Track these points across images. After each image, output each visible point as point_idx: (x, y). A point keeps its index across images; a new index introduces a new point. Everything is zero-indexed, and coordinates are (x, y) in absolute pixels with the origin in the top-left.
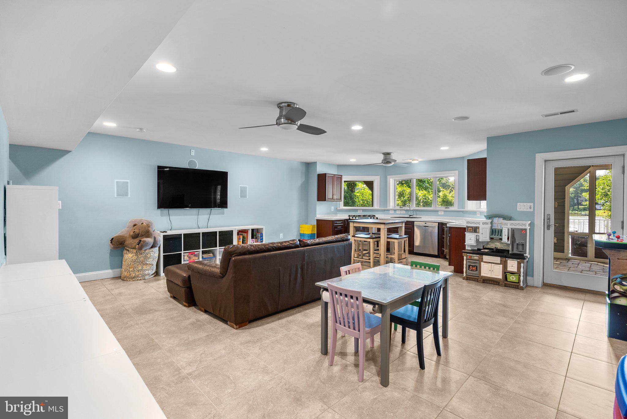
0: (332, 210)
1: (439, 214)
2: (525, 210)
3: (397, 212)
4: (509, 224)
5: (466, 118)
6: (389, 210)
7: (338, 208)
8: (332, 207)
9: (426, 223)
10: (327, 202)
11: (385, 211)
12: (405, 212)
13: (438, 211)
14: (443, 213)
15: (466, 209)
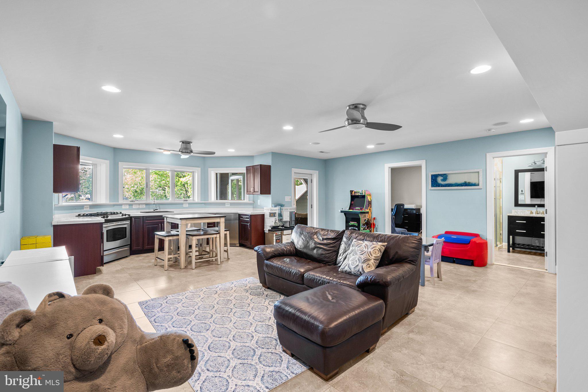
1: (184, 206)
2: (288, 200)
3: (134, 207)
4: (289, 209)
5: (318, 143)
6: (121, 205)
11: (115, 206)
12: (144, 206)
13: (182, 204)
14: (187, 206)
15: (209, 201)
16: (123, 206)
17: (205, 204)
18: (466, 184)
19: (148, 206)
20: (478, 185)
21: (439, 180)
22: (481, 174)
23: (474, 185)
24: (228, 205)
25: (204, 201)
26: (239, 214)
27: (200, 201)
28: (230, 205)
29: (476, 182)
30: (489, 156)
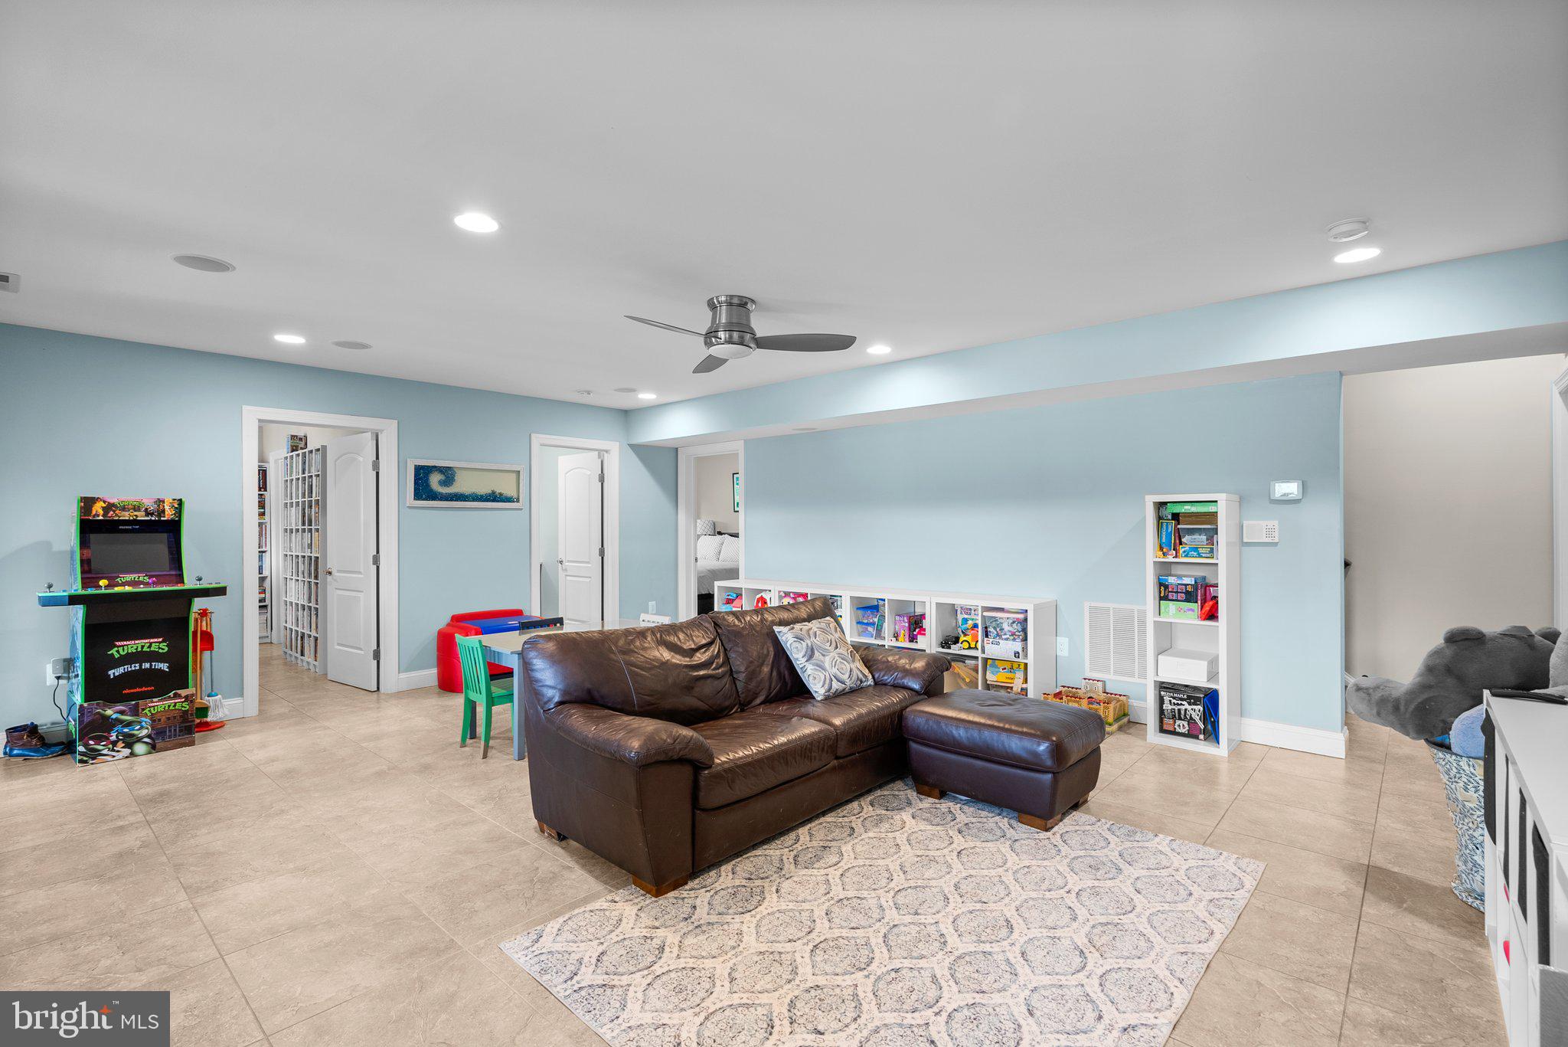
18: (494, 497)
20: (518, 501)
21: (435, 480)
22: (523, 477)
23: (509, 500)
29: (512, 493)
30: (537, 439)
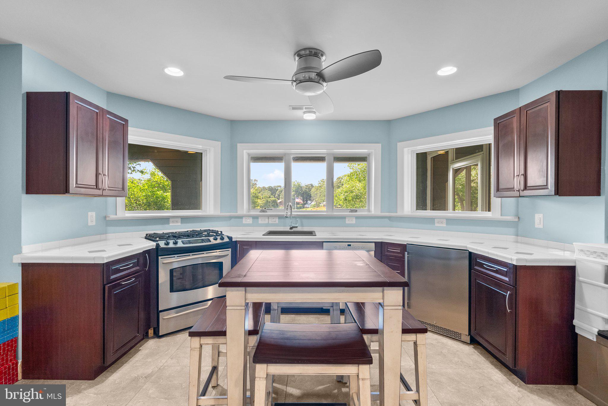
0: (90, 224)
1: (347, 222)
3: (260, 221)
6: (241, 217)
7: (112, 217)
8: (90, 213)
9: (350, 245)
10: (72, 195)
11: (233, 219)
12: (277, 220)
13: (343, 218)
14: (354, 221)
15: (399, 213)
16: (244, 219)
17: (389, 218)
19: (282, 220)
24: (442, 223)
25: (389, 212)
26: (470, 253)
27: (379, 213)
28: (447, 224)
